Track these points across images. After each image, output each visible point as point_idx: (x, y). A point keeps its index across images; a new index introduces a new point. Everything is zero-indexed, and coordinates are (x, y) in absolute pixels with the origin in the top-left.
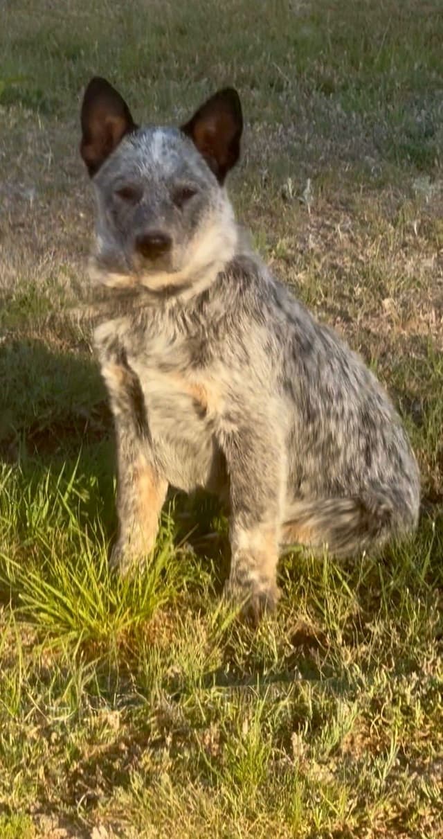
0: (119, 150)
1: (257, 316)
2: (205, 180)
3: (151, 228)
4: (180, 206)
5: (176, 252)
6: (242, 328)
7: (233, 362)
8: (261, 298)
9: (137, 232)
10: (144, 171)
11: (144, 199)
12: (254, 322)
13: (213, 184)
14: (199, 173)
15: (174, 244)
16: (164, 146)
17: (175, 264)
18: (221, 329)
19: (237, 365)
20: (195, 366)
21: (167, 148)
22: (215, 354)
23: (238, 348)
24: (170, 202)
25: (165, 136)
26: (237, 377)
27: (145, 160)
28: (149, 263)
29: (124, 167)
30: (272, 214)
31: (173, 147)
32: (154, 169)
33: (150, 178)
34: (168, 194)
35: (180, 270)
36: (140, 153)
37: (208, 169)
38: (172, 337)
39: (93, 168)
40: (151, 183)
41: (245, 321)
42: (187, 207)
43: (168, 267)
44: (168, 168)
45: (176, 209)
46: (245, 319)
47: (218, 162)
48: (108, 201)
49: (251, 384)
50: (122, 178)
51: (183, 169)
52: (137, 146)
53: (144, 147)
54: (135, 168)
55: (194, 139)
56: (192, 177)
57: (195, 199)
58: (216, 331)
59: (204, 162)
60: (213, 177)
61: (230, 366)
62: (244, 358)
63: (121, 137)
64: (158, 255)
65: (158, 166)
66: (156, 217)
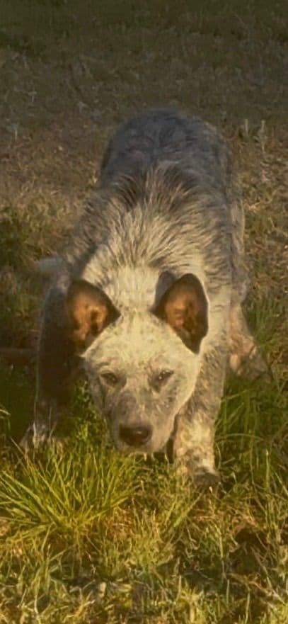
34: (146, 378)
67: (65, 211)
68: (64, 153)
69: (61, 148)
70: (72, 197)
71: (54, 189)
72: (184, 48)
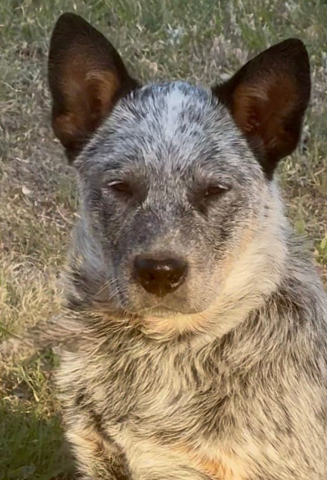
0: (111, 121)
1: (309, 369)
2: (243, 170)
3: (157, 247)
4: (203, 211)
5: (195, 282)
6: (285, 383)
7: (265, 430)
8: (318, 344)
9: (138, 251)
10: (149, 156)
11: (148, 201)
12: (304, 376)
13: (256, 177)
14: (234, 160)
15: (193, 271)
16: (182, 115)
17: (193, 302)
18: (252, 381)
19: (272, 435)
20: (206, 435)
21: (186, 121)
22: (240, 419)
23: (276, 410)
24: (187, 205)
25: (186, 99)
26: (271, 452)
27: (151, 139)
28: (155, 300)
29: (119, 150)
30: (314, 193)
31: (197, 119)
32: (164, 153)
33: (158, 168)
34: (185, 191)
35: (200, 310)
36: (144, 127)
37: (249, 153)
38: (177, 393)
39: (72, 147)
40: (160, 175)
41: (289, 375)
42: (215, 210)
43: (182, 305)
44: (188, 153)
45: (197, 216)
46: (290, 371)
47: (266, 143)
48: (96, 197)
49: (292, 464)
50: (116, 166)
51: (210, 154)
52: (139, 116)
53: (150, 117)
54: (136, 150)
55: (233, 109)
56: (222, 166)
57: (227, 199)
58: (244, 384)
59: (243, 143)
60: (257, 167)
61: (261, 436)
62: (284, 425)
63: (114, 100)
64: (169, 289)
65: (171, 149)
66: (166, 230)
67: (35, 297)
68: (32, 200)
69: (26, 191)
70: (46, 275)
71: (16, 260)
72: (233, 19)
